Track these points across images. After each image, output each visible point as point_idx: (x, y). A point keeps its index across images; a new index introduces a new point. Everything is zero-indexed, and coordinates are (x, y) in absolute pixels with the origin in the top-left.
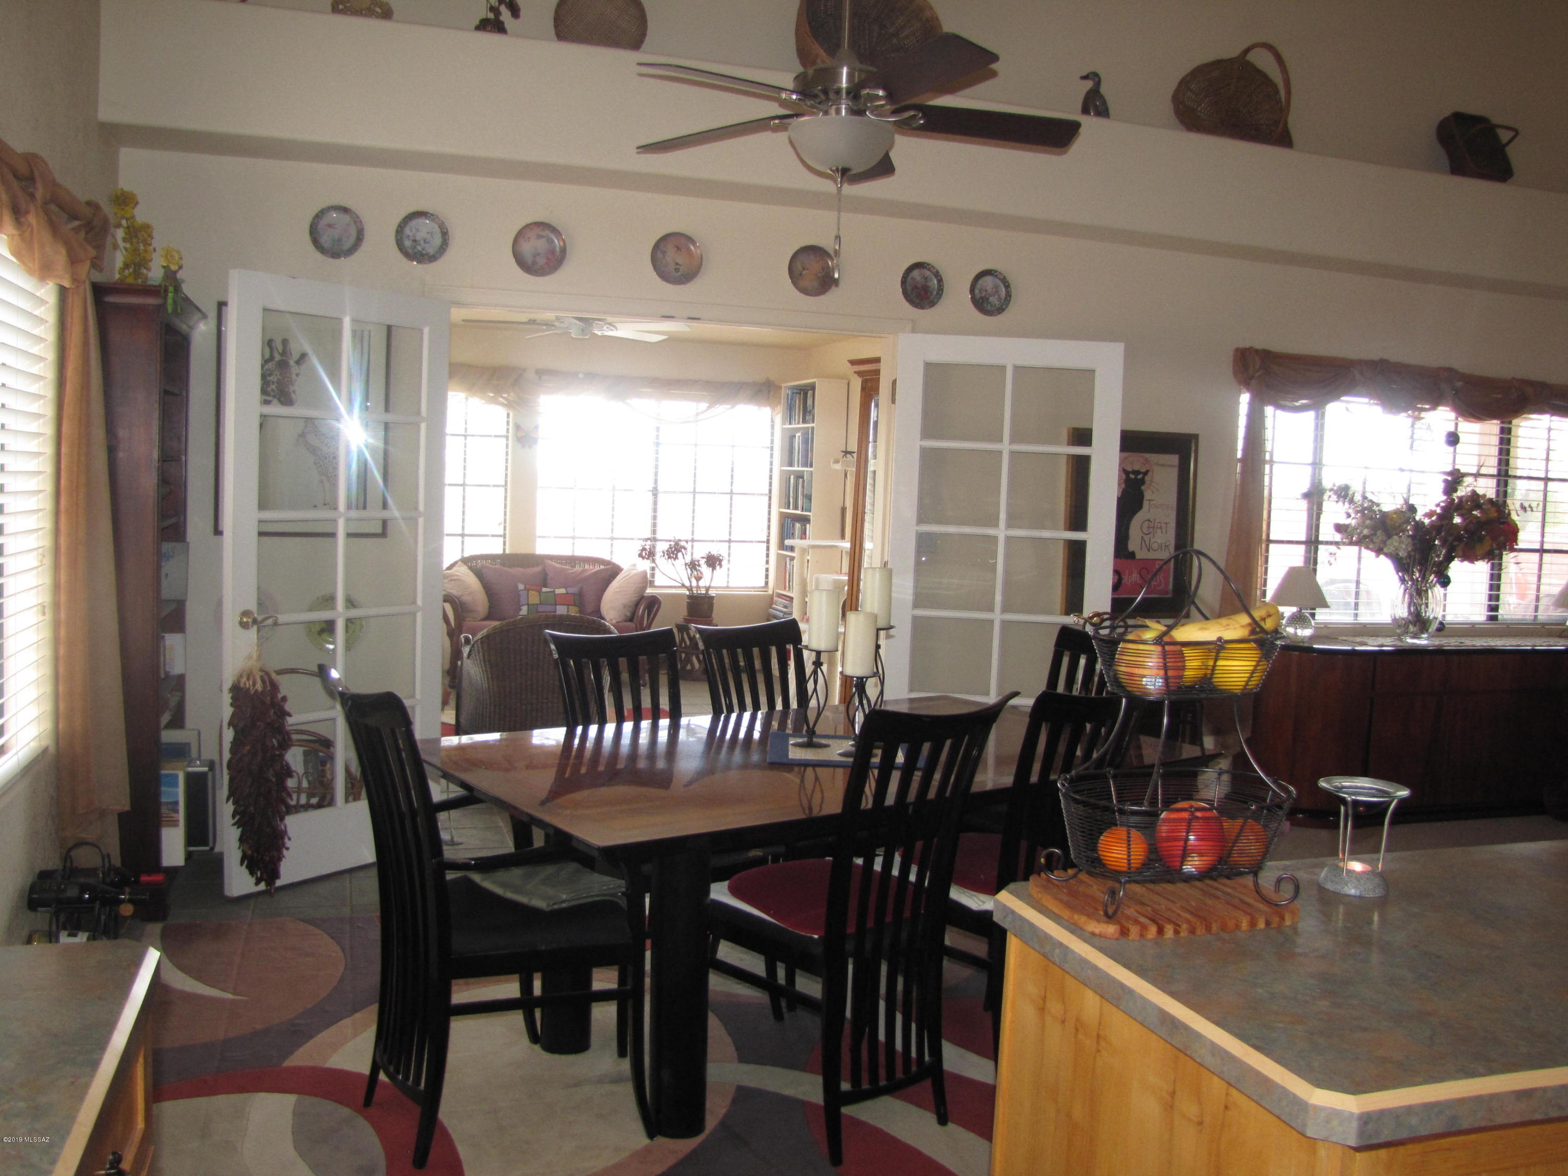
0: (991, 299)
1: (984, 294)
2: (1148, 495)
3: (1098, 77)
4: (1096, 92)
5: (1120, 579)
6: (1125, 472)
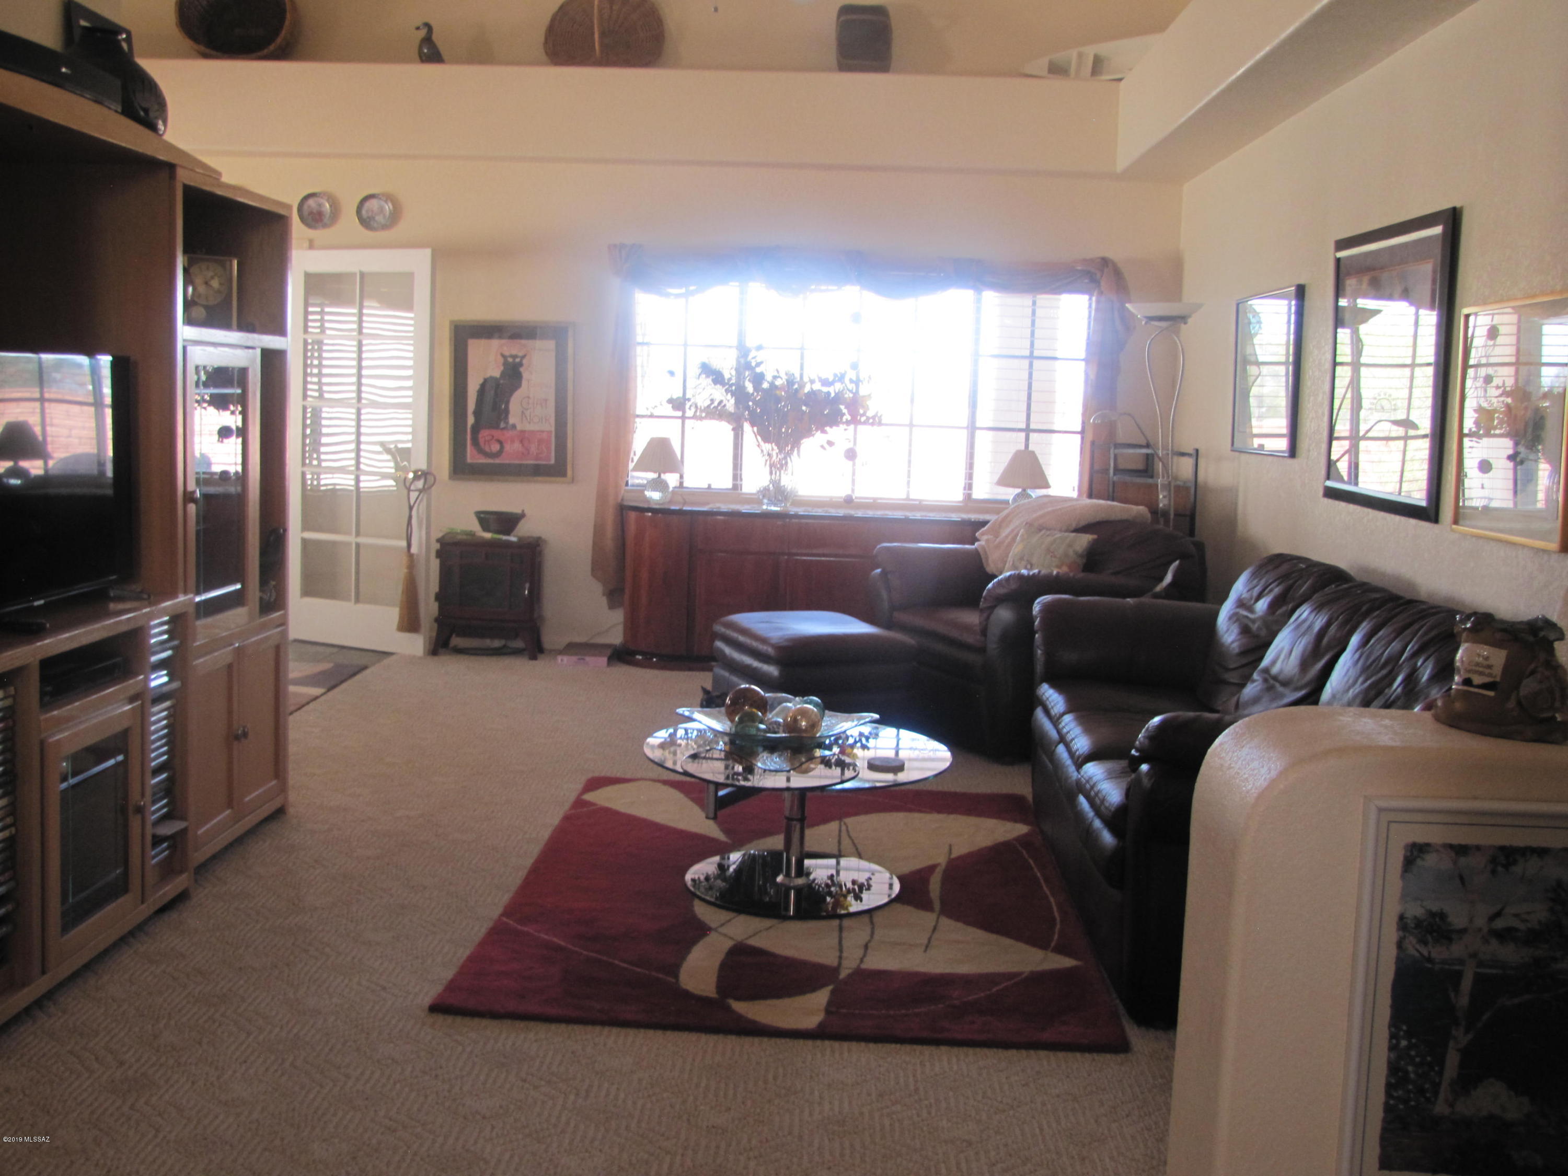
0: (377, 218)
1: (370, 214)
2: (525, 375)
3: (428, 27)
4: (428, 40)
5: (502, 447)
6: (503, 356)
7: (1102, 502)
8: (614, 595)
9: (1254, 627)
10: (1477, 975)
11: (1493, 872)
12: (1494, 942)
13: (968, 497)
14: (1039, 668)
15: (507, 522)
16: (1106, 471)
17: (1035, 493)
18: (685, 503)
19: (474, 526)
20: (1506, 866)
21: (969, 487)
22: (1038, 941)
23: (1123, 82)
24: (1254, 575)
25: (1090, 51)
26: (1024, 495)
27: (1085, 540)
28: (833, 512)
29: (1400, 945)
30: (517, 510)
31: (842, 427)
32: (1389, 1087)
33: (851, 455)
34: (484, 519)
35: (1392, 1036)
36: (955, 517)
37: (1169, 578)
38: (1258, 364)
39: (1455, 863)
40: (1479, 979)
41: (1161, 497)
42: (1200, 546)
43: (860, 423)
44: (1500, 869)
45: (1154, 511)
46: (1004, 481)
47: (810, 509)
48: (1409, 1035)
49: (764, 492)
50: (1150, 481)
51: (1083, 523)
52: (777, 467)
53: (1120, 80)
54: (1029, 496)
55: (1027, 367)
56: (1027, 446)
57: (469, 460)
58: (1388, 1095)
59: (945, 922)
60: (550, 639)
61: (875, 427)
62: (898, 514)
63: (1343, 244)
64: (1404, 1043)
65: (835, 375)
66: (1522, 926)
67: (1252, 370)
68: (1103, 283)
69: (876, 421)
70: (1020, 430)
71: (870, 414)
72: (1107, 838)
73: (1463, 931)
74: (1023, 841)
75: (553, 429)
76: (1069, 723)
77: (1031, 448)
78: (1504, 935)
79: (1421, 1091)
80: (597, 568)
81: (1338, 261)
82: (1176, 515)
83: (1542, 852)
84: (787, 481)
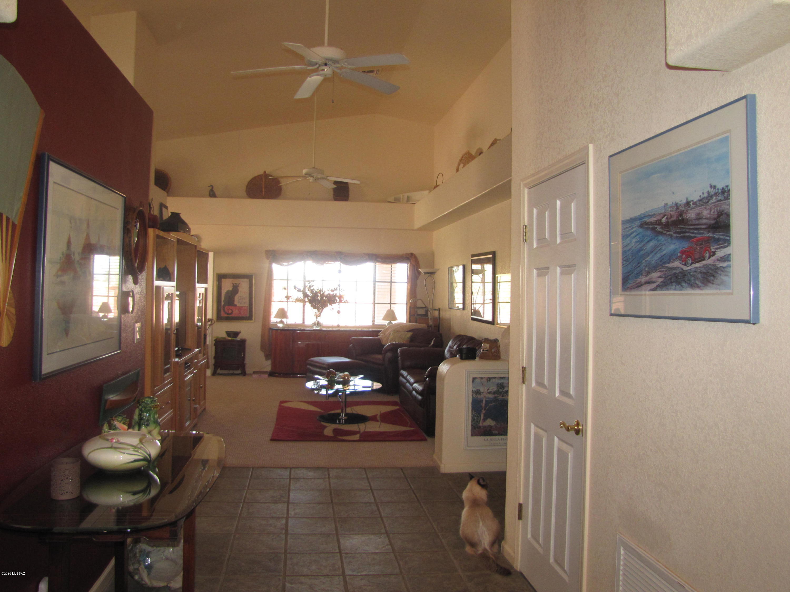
3: (212, 186)
4: (212, 190)
5: (232, 312)
6: (233, 284)
7: (414, 324)
8: (267, 357)
9: (453, 353)
10: (486, 400)
11: (487, 382)
12: (488, 394)
13: (374, 324)
14: (400, 366)
15: (236, 334)
16: (414, 315)
17: (394, 322)
18: (289, 328)
19: (225, 335)
20: (489, 381)
21: (374, 321)
22: (405, 425)
23: (416, 205)
24: (453, 340)
25: (406, 195)
26: (390, 323)
27: (410, 334)
28: (335, 329)
29: (472, 396)
30: (238, 331)
31: (337, 304)
32: (472, 421)
33: (339, 312)
34: (229, 334)
35: (472, 412)
36: (370, 330)
37: (432, 343)
38: (456, 283)
39: (481, 381)
40: (486, 401)
41: (430, 322)
42: (441, 335)
43: (342, 302)
44: (488, 381)
45: (428, 326)
46: (384, 319)
47: (327, 328)
48: (475, 411)
49: (314, 324)
50: (427, 317)
51: (409, 330)
52: (317, 316)
53: (415, 203)
54: (392, 323)
55: (390, 285)
56: (390, 308)
57: (222, 316)
58: (472, 422)
59: (382, 423)
60: (249, 370)
61: (347, 303)
62: (354, 329)
63: (473, 256)
64: (474, 413)
65: (334, 289)
66: (492, 391)
67: (455, 285)
68: (411, 260)
69: (346, 302)
70: (388, 304)
71: (345, 300)
72: (420, 397)
73: (483, 392)
74: (398, 409)
75: (248, 306)
76: (409, 377)
77: (392, 309)
78: (490, 393)
79: (477, 421)
80: (263, 347)
81: (472, 260)
82: (434, 327)
83: (495, 378)
84: (321, 320)
